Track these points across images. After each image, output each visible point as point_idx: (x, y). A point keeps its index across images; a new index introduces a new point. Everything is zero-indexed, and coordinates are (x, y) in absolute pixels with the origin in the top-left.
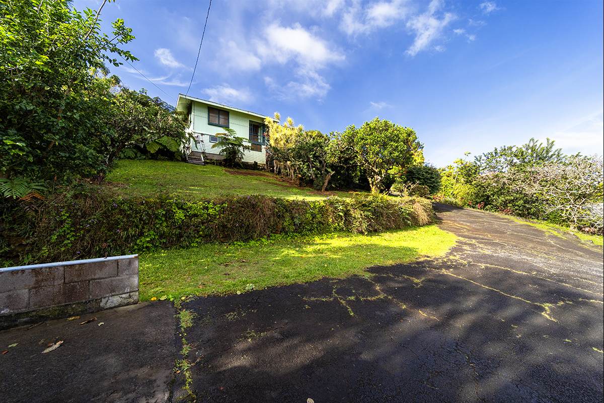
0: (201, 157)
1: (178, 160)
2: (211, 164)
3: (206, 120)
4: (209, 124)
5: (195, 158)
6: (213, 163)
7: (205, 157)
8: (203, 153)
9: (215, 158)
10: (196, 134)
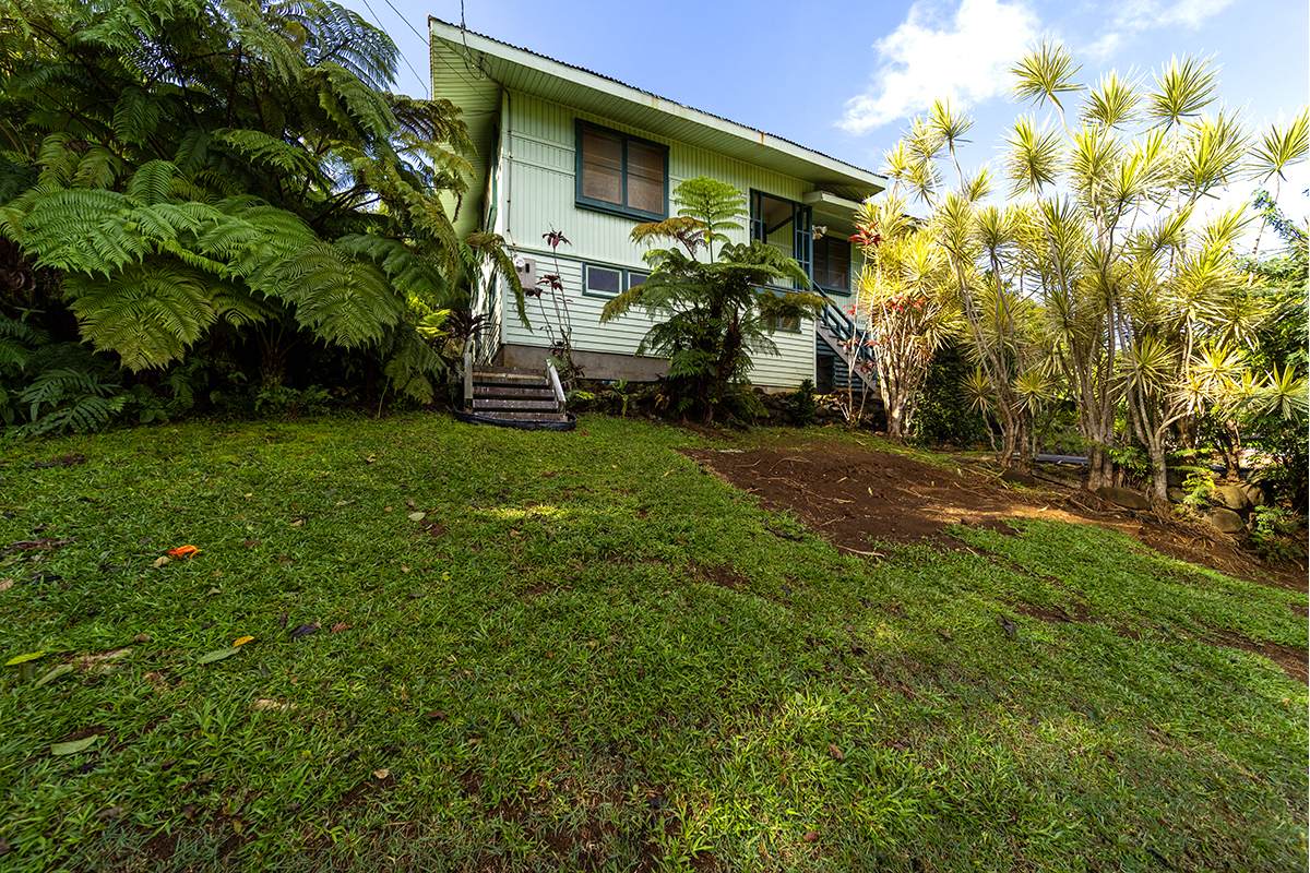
0: (545, 373)
1: (413, 405)
2: (600, 408)
3: (565, 189)
4: (580, 206)
5: (515, 385)
6: (611, 407)
7: (571, 375)
8: (560, 350)
9: (617, 376)
10: (521, 256)
